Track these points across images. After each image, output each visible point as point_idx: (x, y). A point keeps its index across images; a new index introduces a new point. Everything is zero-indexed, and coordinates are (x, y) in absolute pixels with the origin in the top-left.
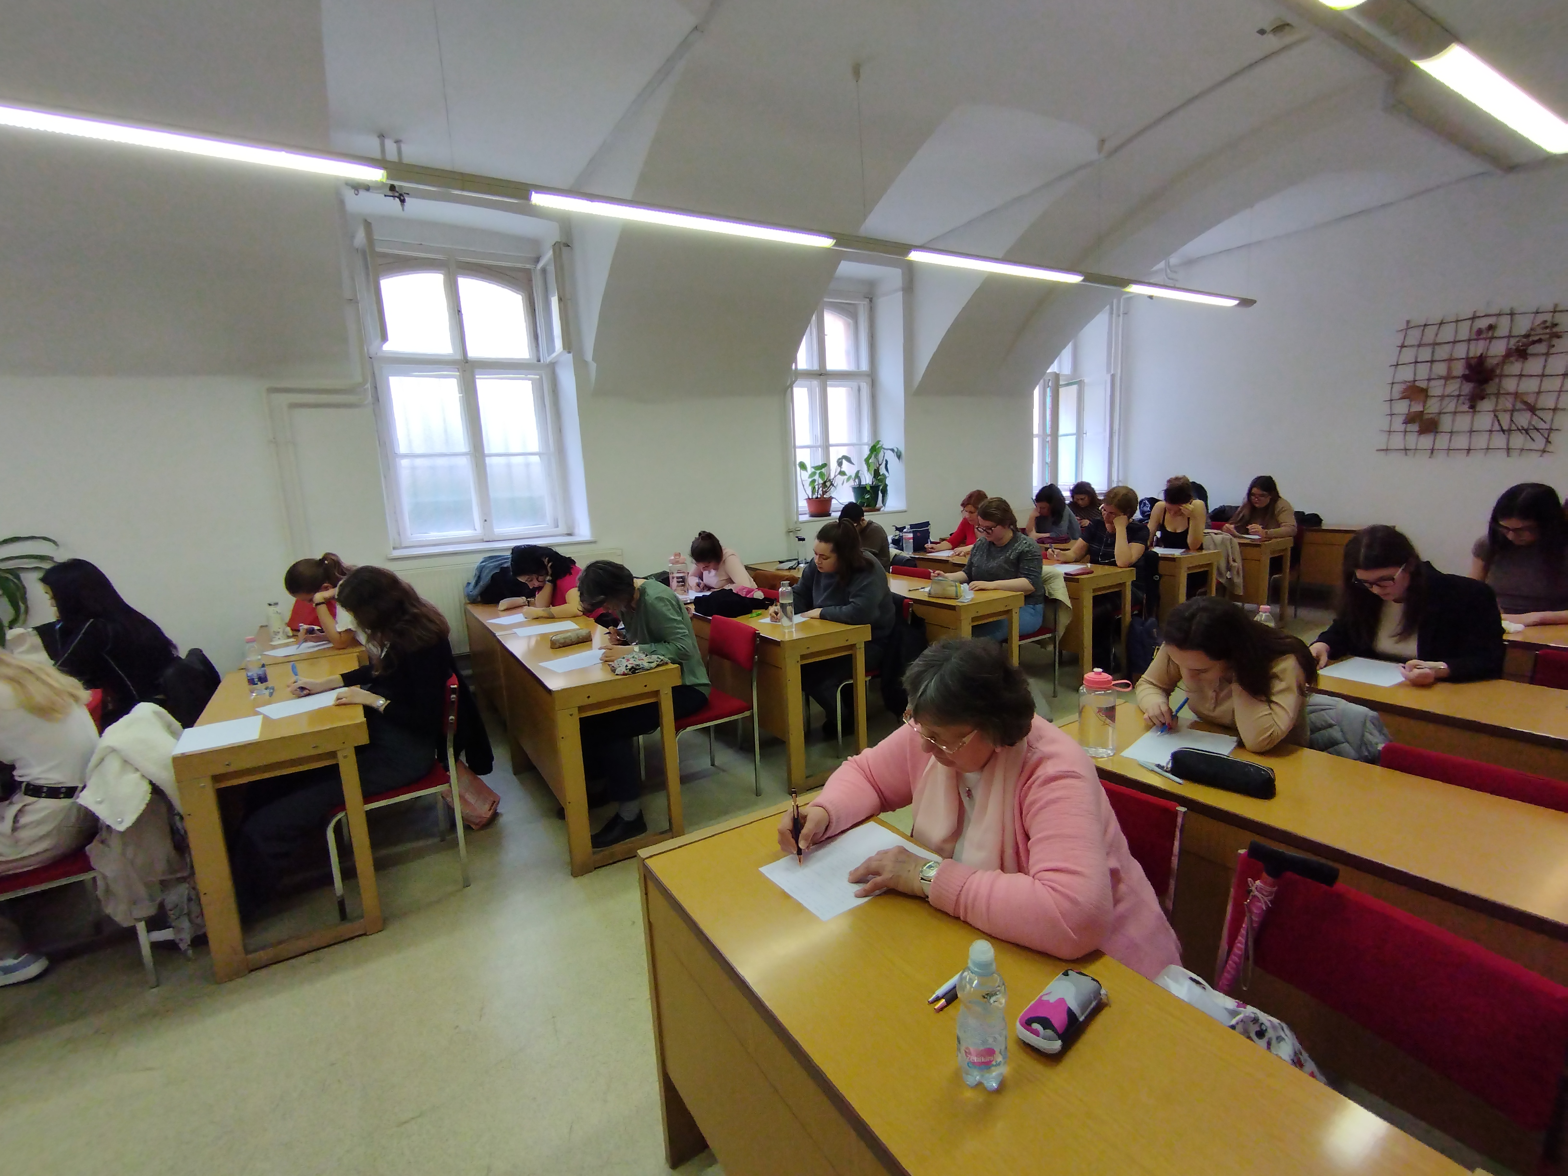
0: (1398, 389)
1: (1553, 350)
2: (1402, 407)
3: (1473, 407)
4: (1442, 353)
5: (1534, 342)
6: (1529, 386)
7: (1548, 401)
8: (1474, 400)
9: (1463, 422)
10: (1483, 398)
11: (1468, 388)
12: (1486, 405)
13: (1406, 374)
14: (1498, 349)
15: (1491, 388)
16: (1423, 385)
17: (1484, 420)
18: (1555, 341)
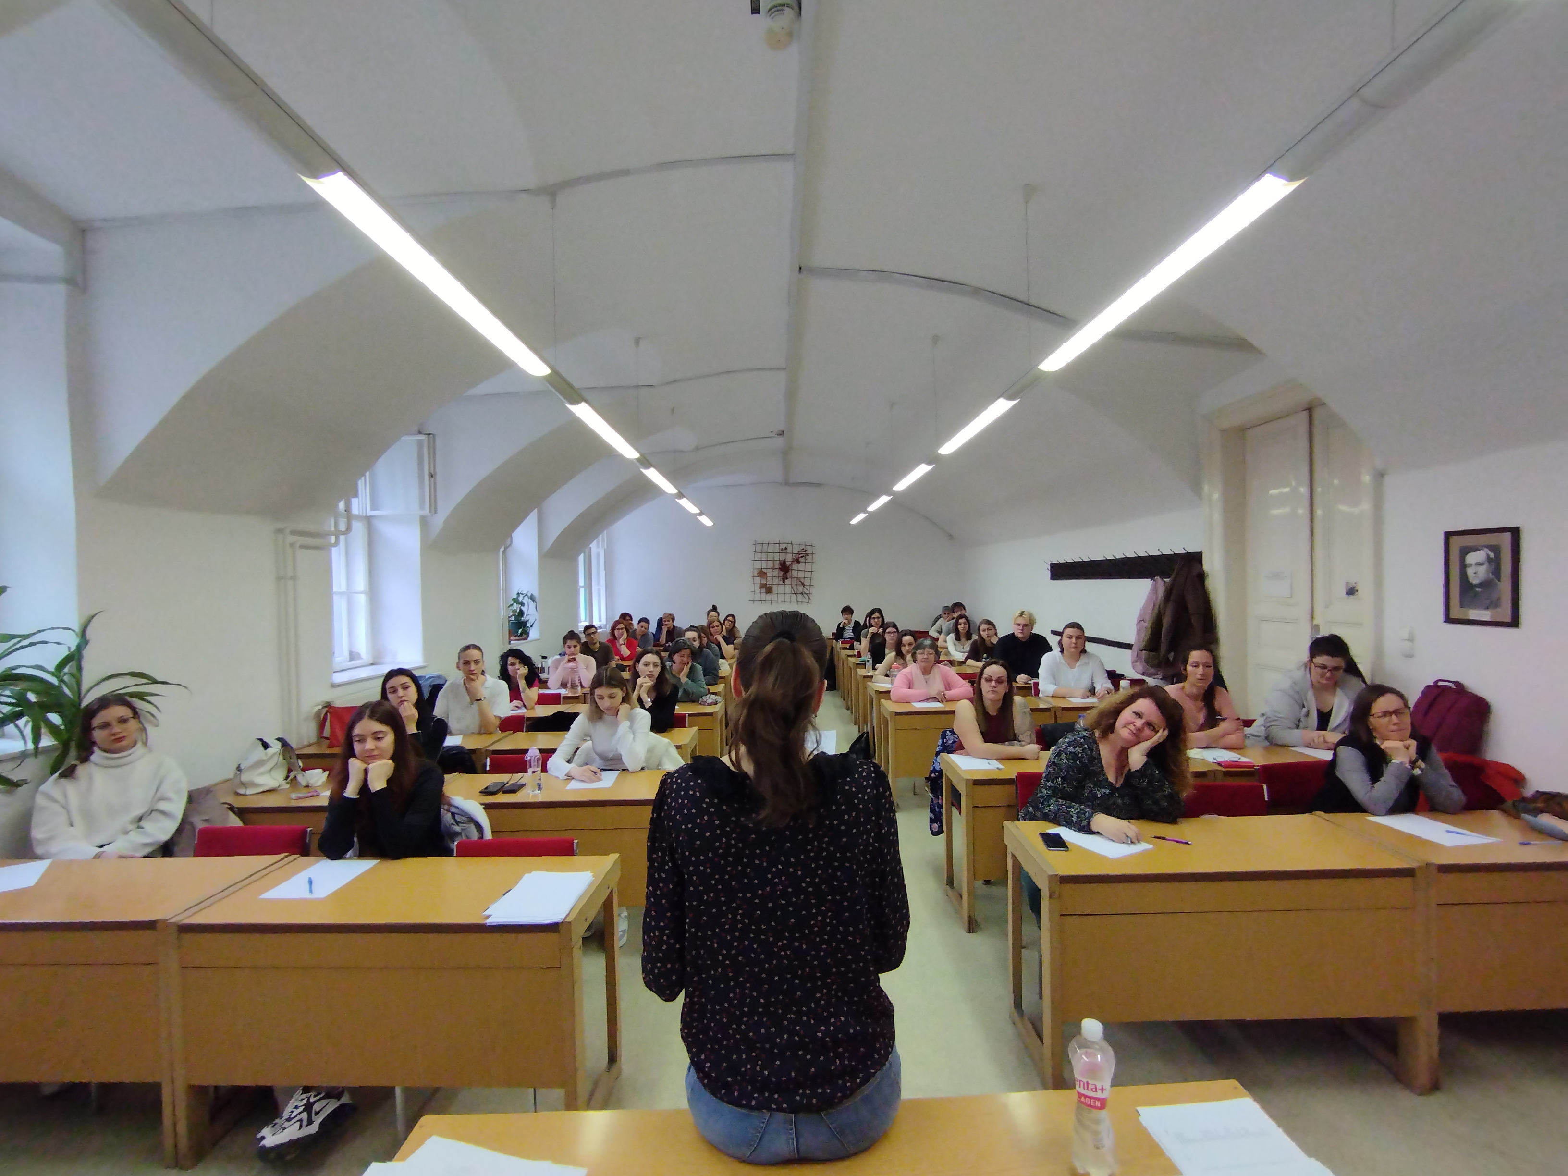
0: (756, 572)
1: (807, 561)
2: (758, 580)
3: (784, 582)
4: (770, 557)
5: (802, 557)
6: (801, 575)
7: (807, 582)
8: (785, 578)
9: (781, 589)
10: (787, 579)
11: (781, 573)
12: (787, 582)
13: (758, 565)
14: (789, 558)
15: (789, 574)
16: (765, 571)
17: (788, 589)
18: (807, 557)
